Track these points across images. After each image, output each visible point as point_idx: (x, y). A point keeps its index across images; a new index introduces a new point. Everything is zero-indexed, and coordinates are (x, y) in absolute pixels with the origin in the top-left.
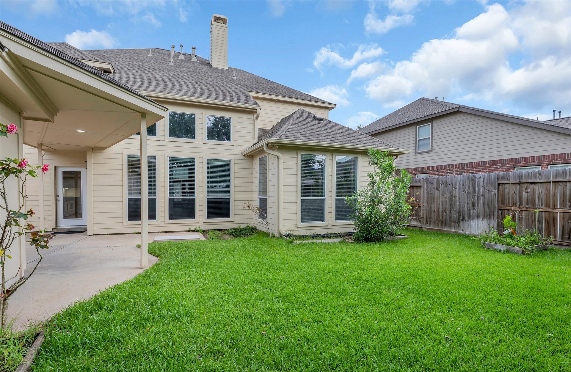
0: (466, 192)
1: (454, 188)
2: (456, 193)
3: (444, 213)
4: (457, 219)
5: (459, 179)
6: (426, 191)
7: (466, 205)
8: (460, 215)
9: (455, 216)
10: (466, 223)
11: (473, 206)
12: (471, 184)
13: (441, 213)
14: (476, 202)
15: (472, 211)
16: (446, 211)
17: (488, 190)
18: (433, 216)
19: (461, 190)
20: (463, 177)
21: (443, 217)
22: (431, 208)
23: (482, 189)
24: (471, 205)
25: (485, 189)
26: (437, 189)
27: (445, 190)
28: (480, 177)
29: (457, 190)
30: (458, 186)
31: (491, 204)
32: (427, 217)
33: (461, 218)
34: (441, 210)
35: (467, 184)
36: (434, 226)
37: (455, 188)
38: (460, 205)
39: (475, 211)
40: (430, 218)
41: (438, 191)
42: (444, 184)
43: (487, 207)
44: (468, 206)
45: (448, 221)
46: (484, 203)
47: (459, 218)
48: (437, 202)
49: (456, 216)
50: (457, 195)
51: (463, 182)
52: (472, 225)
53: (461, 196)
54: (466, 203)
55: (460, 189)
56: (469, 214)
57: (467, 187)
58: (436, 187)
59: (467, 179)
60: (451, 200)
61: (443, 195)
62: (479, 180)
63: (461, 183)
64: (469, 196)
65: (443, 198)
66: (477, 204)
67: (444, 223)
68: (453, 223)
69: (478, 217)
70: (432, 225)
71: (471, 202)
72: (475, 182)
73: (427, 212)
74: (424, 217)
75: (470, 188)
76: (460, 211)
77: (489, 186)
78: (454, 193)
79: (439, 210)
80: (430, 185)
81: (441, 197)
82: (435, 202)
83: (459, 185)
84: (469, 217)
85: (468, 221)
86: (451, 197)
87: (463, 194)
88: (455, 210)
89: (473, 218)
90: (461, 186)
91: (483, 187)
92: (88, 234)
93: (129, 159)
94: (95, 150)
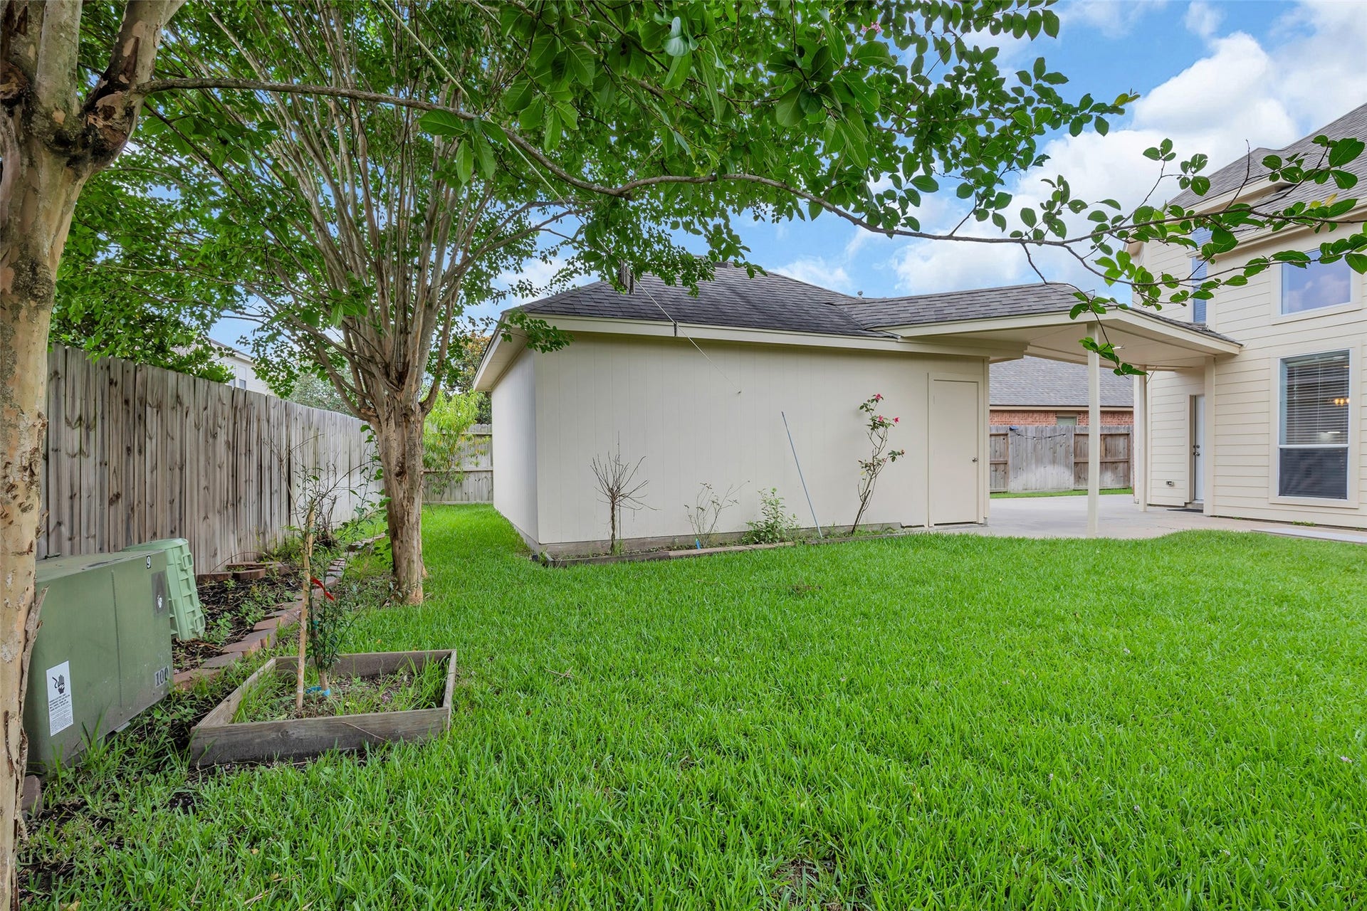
92: (1205, 513)
93: (1290, 365)
94: (1220, 359)
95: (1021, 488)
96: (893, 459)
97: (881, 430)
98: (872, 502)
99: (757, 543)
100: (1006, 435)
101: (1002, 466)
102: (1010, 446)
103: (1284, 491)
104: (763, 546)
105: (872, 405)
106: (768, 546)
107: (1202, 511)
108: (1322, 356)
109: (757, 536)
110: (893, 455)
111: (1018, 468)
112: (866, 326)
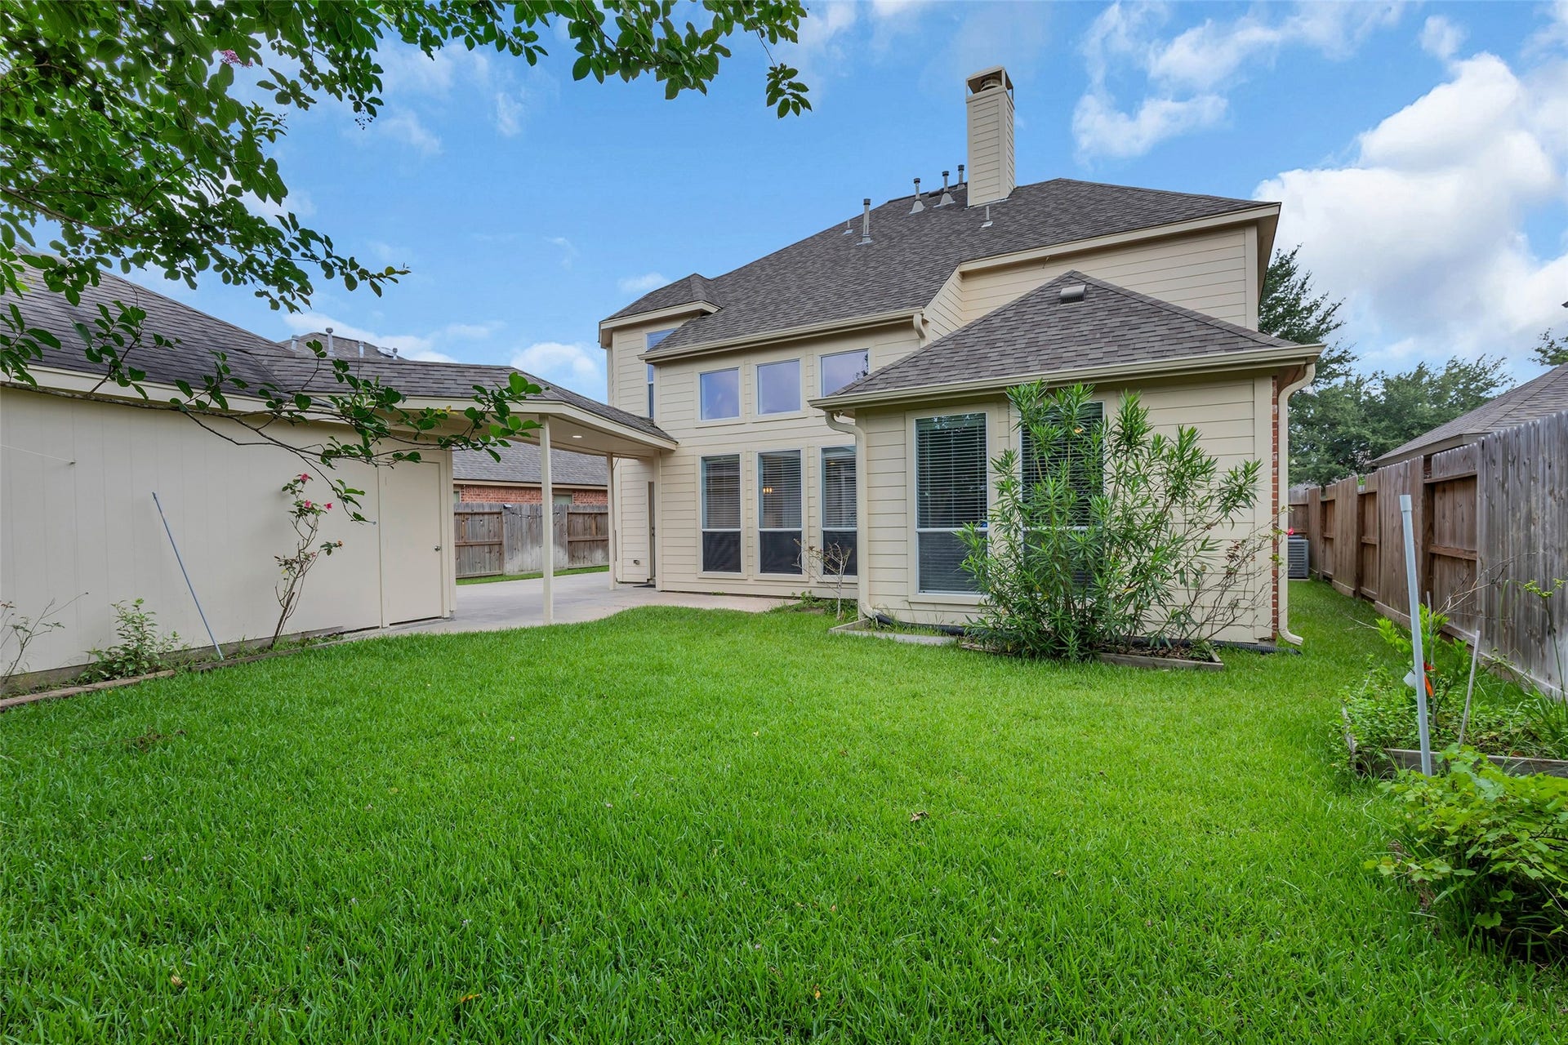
0: (1555, 498)
1: (1534, 479)
2: (1537, 502)
3: (1516, 596)
4: (1541, 621)
5: (1542, 436)
6: (1485, 496)
7: (1556, 561)
19: (1546, 490)
20: (1548, 427)
21: (1514, 611)
22: (1492, 573)
27: (1518, 489)
29: (1540, 488)
30: (1540, 469)
32: (1487, 607)
33: (1548, 622)
35: (1556, 457)
37: (1536, 481)
40: (1492, 613)
41: (1505, 497)
42: (1516, 463)
44: (1560, 565)
45: (1524, 633)
48: (1503, 545)
49: (1538, 609)
50: (1539, 512)
51: (1550, 452)
52: (1567, 655)
54: (1556, 550)
55: (1544, 483)
57: (1557, 474)
59: (1556, 437)
60: (1529, 538)
61: (1513, 512)
63: (1546, 455)
65: (1514, 528)
67: (1515, 640)
68: (1532, 641)
73: (1486, 590)
74: (1483, 610)
78: (1533, 501)
81: (1510, 522)
82: (1501, 547)
83: (1542, 465)
84: (1561, 617)
85: (1561, 635)
86: (1529, 519)
90: (1547, 469)
92: (657, 588)
93: (709, 462)
94: (664, 453)
95: (516, 570)
96: (329, 552)
97: (311, 517)
98: (299, 607)
99: (108, 679)
100: (501, 513)
101: (497, 547)
102: (505, 526)
103: (708, 566)
104: (119, 681)
105: (299, 486)
106: (127, 681)
107: (654, 586)
108: (726, 457)
109: (110, 669)
110: (329, 548)
111: (513, 549)
112: (290, 388)
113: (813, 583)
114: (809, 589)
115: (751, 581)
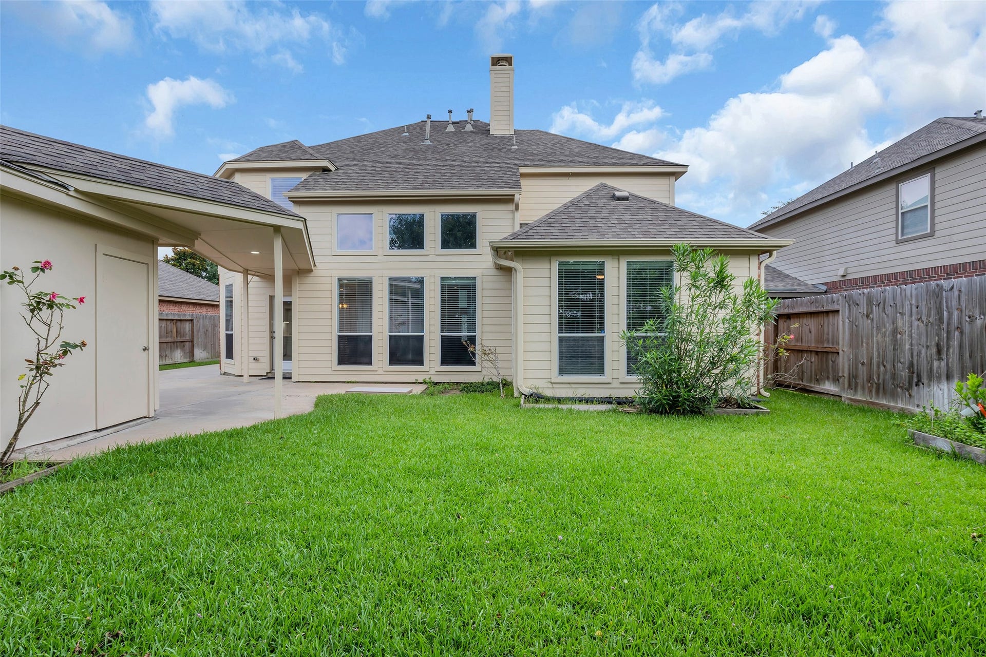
0: (923, 322)
1: (900, 313)
2: (904, 324)
3: (882, 368)
4: (907, 379)
5: (908, 293)
6: (847, 321)
7: (923, 351)
8: (913, 373)
9: (903, 373)
10: (924, 390)
11: (939, 352)
12: (932, 305)
13: (875, 368)
14: (943, 343)
15: (936, 364)
16: (885, 363)
17: (969, 317)
18: (861, 372)
19: (913, 318)
20: (916, 289)
21: (879, 375)
22: (856, 357)
23: (956, 313)
24: (934, 350)
25: (964, 314)
26: (868, 316)
27: (883, 318)
28: (952, 288)
29: (907, 317)
30: (907, 309)
31: (976, 348)
32: (849, 374)
33: (915, 380)
34: (875, 360)
35: (924, 303)
36: (863, 394)
37: (902, 314)
38: (911, 350)
39: (943, 364)
40: (856, 377)
41: (869, 321)
42: (881, 305)
43: (968, 354)
44: (928, 353)
45: (890, 385)
46: (961, 346)
47: (911, 378)
48: (867, 344)
49: (905, 374)
50: (906, 329)
51: (917, 300)
52: (936, 395)
53: (913, 331)
54: (923, 347)
55: (911, 315)
56: (931, 369)
57: (924, 311)
58: (865, 313)
59: (925, 293)
60: (895, 341)
61: (878, 329)
62: (949, 293)
63: (914, 302)
64: (929, 329)
65: (879, 336)
66: (947, 349)
67: (880, 389)
68: (898, 389)
69: (949, 377)
70: (859, 393)
71: (933, 343)
72: (942, 298)
73: (849, 365)
74: (845, 375)
75: (930, 313)
76: (911, 365)
77: (970, 307)
78: (900, 323)
79: (871, 360)
80: (854, 308)
81: (875, 333)
82: (865, 345)
83: (909, 307)
84: (930, 378)
85: (929, 386)
86: (895, 331)
87: (918, 326)
88: (902, 360)
89: (939, 378)
90: (914, 309)
91: (957, 309)
92: (292, 380)
93: (345, 283)
94: (301, 273)
103: (341, 362)
113: (433, 372)
114: (429, 377)
115: (380, 372)
